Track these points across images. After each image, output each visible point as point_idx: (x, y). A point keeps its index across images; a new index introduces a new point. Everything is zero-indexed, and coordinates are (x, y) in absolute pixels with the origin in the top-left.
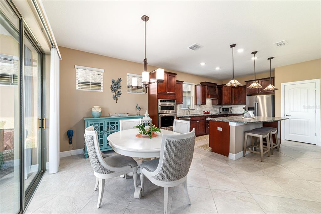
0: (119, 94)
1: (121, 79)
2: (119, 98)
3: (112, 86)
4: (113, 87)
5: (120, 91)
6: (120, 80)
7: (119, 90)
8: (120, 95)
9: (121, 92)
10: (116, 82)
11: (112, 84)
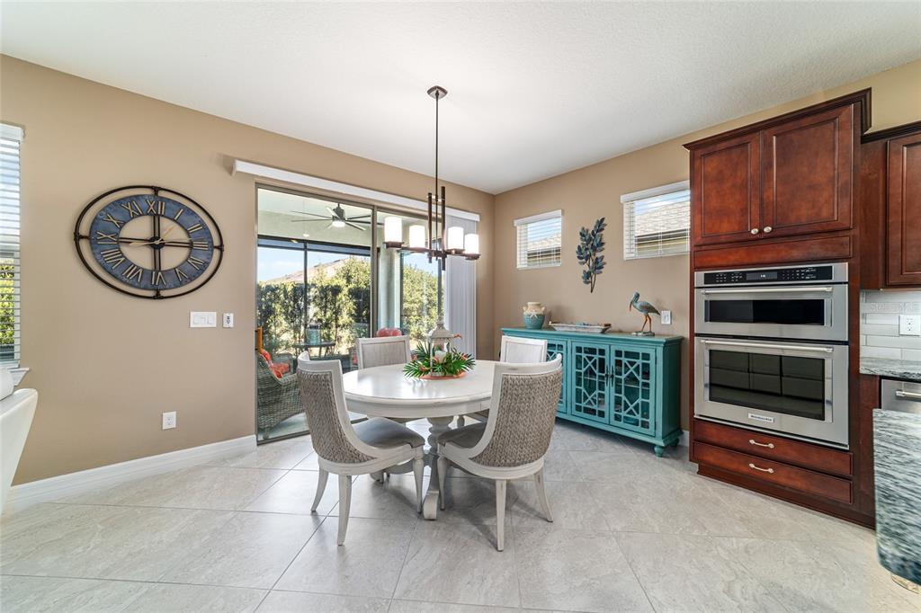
0: (598, 266)
1: (603, 219)
2: (599, 279)
3: (579, 247)
4: (583, 251)
5: (602, 257)
6: (600, 225)
7: (599, 255)
8: (601, 267)
9: (604, 260)
10: (590, 232)
11: (579, 242)
